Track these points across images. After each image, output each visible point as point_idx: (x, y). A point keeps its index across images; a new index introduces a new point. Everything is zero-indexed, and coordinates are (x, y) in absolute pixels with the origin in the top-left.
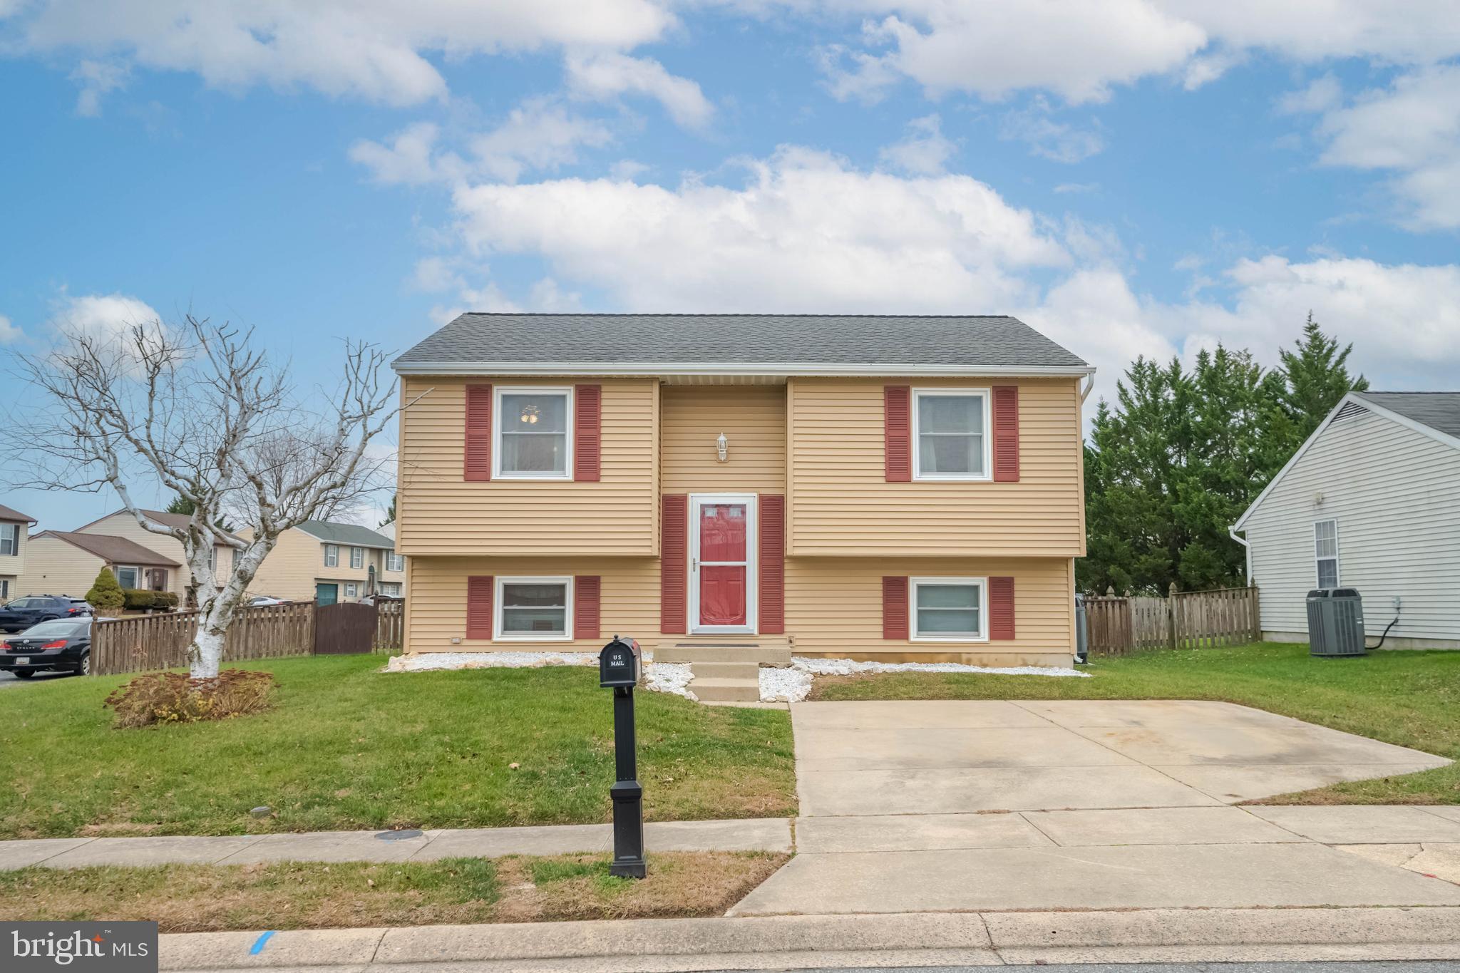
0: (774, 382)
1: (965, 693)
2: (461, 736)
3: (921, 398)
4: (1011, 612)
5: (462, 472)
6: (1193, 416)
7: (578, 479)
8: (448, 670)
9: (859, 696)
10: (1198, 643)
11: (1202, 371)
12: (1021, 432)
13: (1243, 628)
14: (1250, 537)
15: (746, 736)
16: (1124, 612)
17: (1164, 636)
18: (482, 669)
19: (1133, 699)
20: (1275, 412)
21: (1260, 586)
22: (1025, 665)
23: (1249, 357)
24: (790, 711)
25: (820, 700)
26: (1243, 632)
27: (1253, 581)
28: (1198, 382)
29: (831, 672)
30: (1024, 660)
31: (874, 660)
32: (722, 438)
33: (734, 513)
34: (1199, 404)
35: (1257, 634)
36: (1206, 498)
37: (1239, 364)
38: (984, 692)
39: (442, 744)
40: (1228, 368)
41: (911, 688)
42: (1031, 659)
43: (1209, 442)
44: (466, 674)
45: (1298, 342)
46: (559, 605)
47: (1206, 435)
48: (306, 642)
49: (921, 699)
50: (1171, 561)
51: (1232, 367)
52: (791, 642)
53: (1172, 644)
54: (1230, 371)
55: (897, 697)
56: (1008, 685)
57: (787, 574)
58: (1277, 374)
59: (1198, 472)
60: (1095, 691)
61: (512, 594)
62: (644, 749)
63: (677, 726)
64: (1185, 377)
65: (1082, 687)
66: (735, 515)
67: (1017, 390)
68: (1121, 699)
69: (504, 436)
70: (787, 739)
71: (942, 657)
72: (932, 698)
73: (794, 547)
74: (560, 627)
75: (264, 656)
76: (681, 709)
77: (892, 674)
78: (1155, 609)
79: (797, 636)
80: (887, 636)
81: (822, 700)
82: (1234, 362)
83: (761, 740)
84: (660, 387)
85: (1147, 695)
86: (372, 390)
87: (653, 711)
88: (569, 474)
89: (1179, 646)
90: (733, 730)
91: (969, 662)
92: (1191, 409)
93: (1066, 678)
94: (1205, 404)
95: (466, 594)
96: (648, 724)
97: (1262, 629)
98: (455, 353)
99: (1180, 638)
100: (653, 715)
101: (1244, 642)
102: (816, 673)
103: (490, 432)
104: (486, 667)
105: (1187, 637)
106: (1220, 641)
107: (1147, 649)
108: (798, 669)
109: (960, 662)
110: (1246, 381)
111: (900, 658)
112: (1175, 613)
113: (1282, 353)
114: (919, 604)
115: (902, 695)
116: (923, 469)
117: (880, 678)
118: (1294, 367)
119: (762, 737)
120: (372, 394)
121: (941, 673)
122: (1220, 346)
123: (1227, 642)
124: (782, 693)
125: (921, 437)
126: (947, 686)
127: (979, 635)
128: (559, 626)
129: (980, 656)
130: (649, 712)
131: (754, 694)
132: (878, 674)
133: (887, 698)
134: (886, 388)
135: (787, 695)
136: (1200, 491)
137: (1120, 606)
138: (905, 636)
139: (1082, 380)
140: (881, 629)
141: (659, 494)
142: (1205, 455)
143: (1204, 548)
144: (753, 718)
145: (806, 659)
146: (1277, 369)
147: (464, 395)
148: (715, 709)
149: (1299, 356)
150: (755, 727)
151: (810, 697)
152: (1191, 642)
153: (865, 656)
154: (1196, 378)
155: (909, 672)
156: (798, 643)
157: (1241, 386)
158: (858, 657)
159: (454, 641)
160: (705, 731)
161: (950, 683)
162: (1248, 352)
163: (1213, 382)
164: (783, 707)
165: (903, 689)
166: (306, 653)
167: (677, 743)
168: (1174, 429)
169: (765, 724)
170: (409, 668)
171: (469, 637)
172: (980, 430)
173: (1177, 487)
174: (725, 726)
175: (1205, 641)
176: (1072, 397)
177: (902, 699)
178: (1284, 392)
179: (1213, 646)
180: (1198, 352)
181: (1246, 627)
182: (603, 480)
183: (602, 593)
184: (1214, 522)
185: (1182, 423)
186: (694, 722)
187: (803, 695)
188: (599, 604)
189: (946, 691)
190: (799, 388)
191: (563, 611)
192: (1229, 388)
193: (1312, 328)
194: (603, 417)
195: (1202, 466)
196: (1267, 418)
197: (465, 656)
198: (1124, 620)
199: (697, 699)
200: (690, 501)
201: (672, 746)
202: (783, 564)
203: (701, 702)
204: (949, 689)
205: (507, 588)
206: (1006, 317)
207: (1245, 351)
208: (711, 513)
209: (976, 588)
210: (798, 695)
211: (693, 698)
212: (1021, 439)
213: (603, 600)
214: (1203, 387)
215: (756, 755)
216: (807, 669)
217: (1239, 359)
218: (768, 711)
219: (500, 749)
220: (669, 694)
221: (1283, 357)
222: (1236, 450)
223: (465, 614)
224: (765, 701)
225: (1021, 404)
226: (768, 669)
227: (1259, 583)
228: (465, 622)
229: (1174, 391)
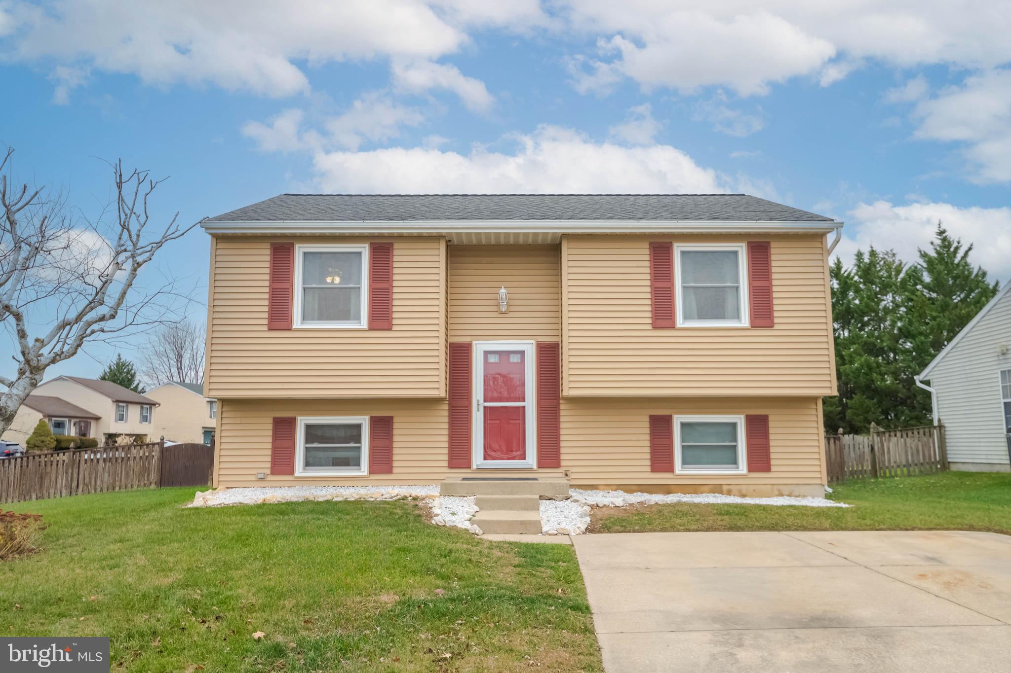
0: (549, 241)
1: (739, 524)
2: (213, 589)
3: (683, 253)
4: (766, 447)
5: (266, 322)
6: (854, 299)
7: (371, 328)
8: (246, 504)
9: (637, 528)
10: (896, 472)
11: (859, 267)
12: (774, 282)
13: (933, 460)
14: (934, 384)
15: (534, 581)
16: (838, 447)
17: (868, 466)
18: (279, 504)
19: (901, 529)
20: (917, 296)
21: (946, 425)
22: (781, 495)
23: (894, 255)
24: (573, 545)
25: (599, 532)
26: (933, 463)
27: (939, 420)
28: (856, 274)
29: (607, 504)
30: (779, 490)
31: (642, 492)
32: (503, 291)
33: (515, 359)
34: (857, 291)
35: (945, 465)
36: (866, 361)
37: (887, 260)
38: (757, 524)
39: (184, 602)
40: (878, 263)
41: (685, 520)
42: (786, 490)
43: (866, 319)
44: (263, 509)
45: (932, 243)
46: (356, 443)
47: (864, 314)
48: (154, 477)
49: (697, 530)
50: (840, 408)
51: (882, 263)
52: (567, 475)
53: (874, 473)
54: (880, 266)
55: (673, 529)
56: (777, 516)
57: (562, 413)
58: (916, 267)
59: (859, 341)
60: (863, 522)
61: (313, 433)
62: (419, 607)
63: (460, 571)
64: (846, 271)
65: (849, 519)
66: (515, 361)
67: (770, 245)
68: (890, 529)
69: (304, 289)
70: (579, 586)
71: (705, 488)
72: (708, 530)
73: (571, 387)
74: (357, 463)
75: (117, 488)
76: (465, 546)
77: (664, 505)
78: (859, 444)
79: (573, 469)
80: (654, 469)
81: (602, 532)
82: (883, 259)
83: (552, 588)
84: (447, 246)
85: (914, 525)
86: (142, 219)
87: (435, 552)
88: (364, 323)
89: (880, 475)
90: (520, 574)
91: (729, 493)
92: (851, 294)
93: (829, 508)
94: (862, 290)
95: (270, 433)
96: (428, 569)
97: (949, 460)
98: (262, 217)
99: (881, 468)
100: (434, 556)
101: (934, 471)
102: (593, 505)
103: (292, 285)
104: (283, 501)
105: (887, 468)
106: (914, 471)
107: (853, 477)
108: (576, 501)
109: (721, 492)
110: (893, 273)
111: (667, 489)
112: (876, 448)
113: (920, 252)
114: (683, 440)
115: (679, 527)
116: (686, 318)
117: (654, 509)
118: (930, 261)
119: (552, 582)
120: (142, 223)
121: (708, 505)
122: (872, 247)
123: (921, 471)
124: (563, 526)
125: (684, 288)
126: (720, 518)
127: (738, 468)
128: (355, 462)
129: (739, 487)
130: (430, 553)
131: (535, 527)
132: (651, 506)
133: (664, 530)
134: (651, 244)
135: (567, 527)
136: (861, 356)
137: (835, 442)
138: (671, 469)
139: (829, 235)
140: (648, 463)
141: (447, 342)
142: (861, 329)
143: (866, 398)
144: (539, 556)
145: (581, 491)
146: (916, 264)
147: (268, 252)
148: (499, 546)
149: (933, 254)
150: (543, 569)
151: (590, 530)
152: (890, 472)
153: (635, 488)
154: (854, 271)
155: (679, 503)
156: (573, 476)
157: (890, 277)
158: (629, 489)
159: (259, 476)
160: (489, 576)
161: (721, 514)
162: (894, 252)
163: (868, 274)
164: (565, 541)
165: (678, 521)
166: (153, 486)
167: (458, 596)
168: (839, 310)
169: (553, 564)
170: (210, 503)
171: (273, 473)
172: (737, 281)
173: (844, 353)
174: (510, 569)
175: (902, 471)
176: (819, 251)
177: (678, 531)
178: (922, 282)
179: (909, 475)
180: (856, 252)
181: (935, 458)
182: (394, 328)
183: (395, 432)
184: (874, 378)
185: (844, 306)
186: (478, 564)
187: (583, 528)
188: (392, 442)
189: (721, 523)
190: (572, 245)
191: (359, 448)
192: (880, 278)
193: (941, 233)
194: (395, 271)
195: (862, 337)
196: (911, 300)
197: (267, 490)
198: (838, 454)
199: (482, 532)
200: (474, 348)
201: (453, 600)
202: (559, 404)
203: (485, 537)
204: (722, 520)
205: (309, 427)
206: (744, 195)
207: (891, 251)
208: (493, 359)
209: (734, 425)
210: (579, 528)
211: (477, 532)
212: (774, 289)
213: (395, 438)
214: (860, 277)
215: (549, 611)
216: (584, 501)
217: (886, 257)
218: (553, 547)
219: (251, 608)
220: (454, 528)
221: (921, 254)
222: (888, 323)
223: (269, 452)
224: (547, 534)
225: (773, 257)
226: (548, 502)
227: (945, 422)
228: (269, 459)
229: (838, 282)
